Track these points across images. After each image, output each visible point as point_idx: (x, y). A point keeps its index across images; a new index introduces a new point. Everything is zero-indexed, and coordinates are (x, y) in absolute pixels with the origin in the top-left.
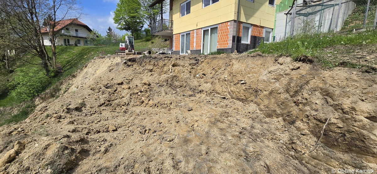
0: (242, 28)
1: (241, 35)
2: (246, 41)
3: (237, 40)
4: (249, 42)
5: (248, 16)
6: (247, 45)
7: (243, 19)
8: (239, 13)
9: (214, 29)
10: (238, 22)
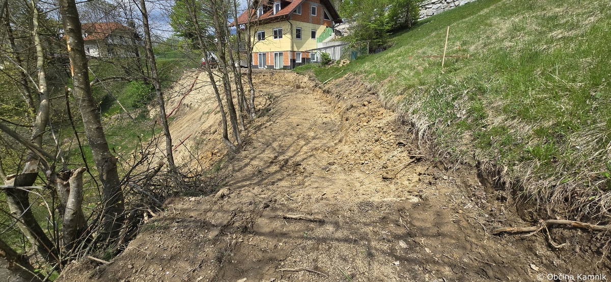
0: (295, 54)
1: (295, 58)
2: (299, 61)
3: (293, 61)
4: (301, 62)
5: (298, 47)
6: (300, 63)
7: (295, 49)
8: (292, 47)
9: (281, 54)
10: (293, 52)
